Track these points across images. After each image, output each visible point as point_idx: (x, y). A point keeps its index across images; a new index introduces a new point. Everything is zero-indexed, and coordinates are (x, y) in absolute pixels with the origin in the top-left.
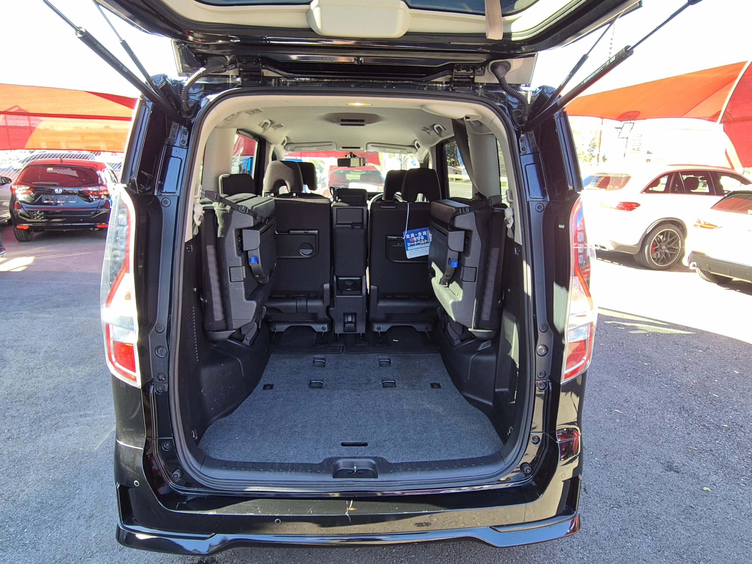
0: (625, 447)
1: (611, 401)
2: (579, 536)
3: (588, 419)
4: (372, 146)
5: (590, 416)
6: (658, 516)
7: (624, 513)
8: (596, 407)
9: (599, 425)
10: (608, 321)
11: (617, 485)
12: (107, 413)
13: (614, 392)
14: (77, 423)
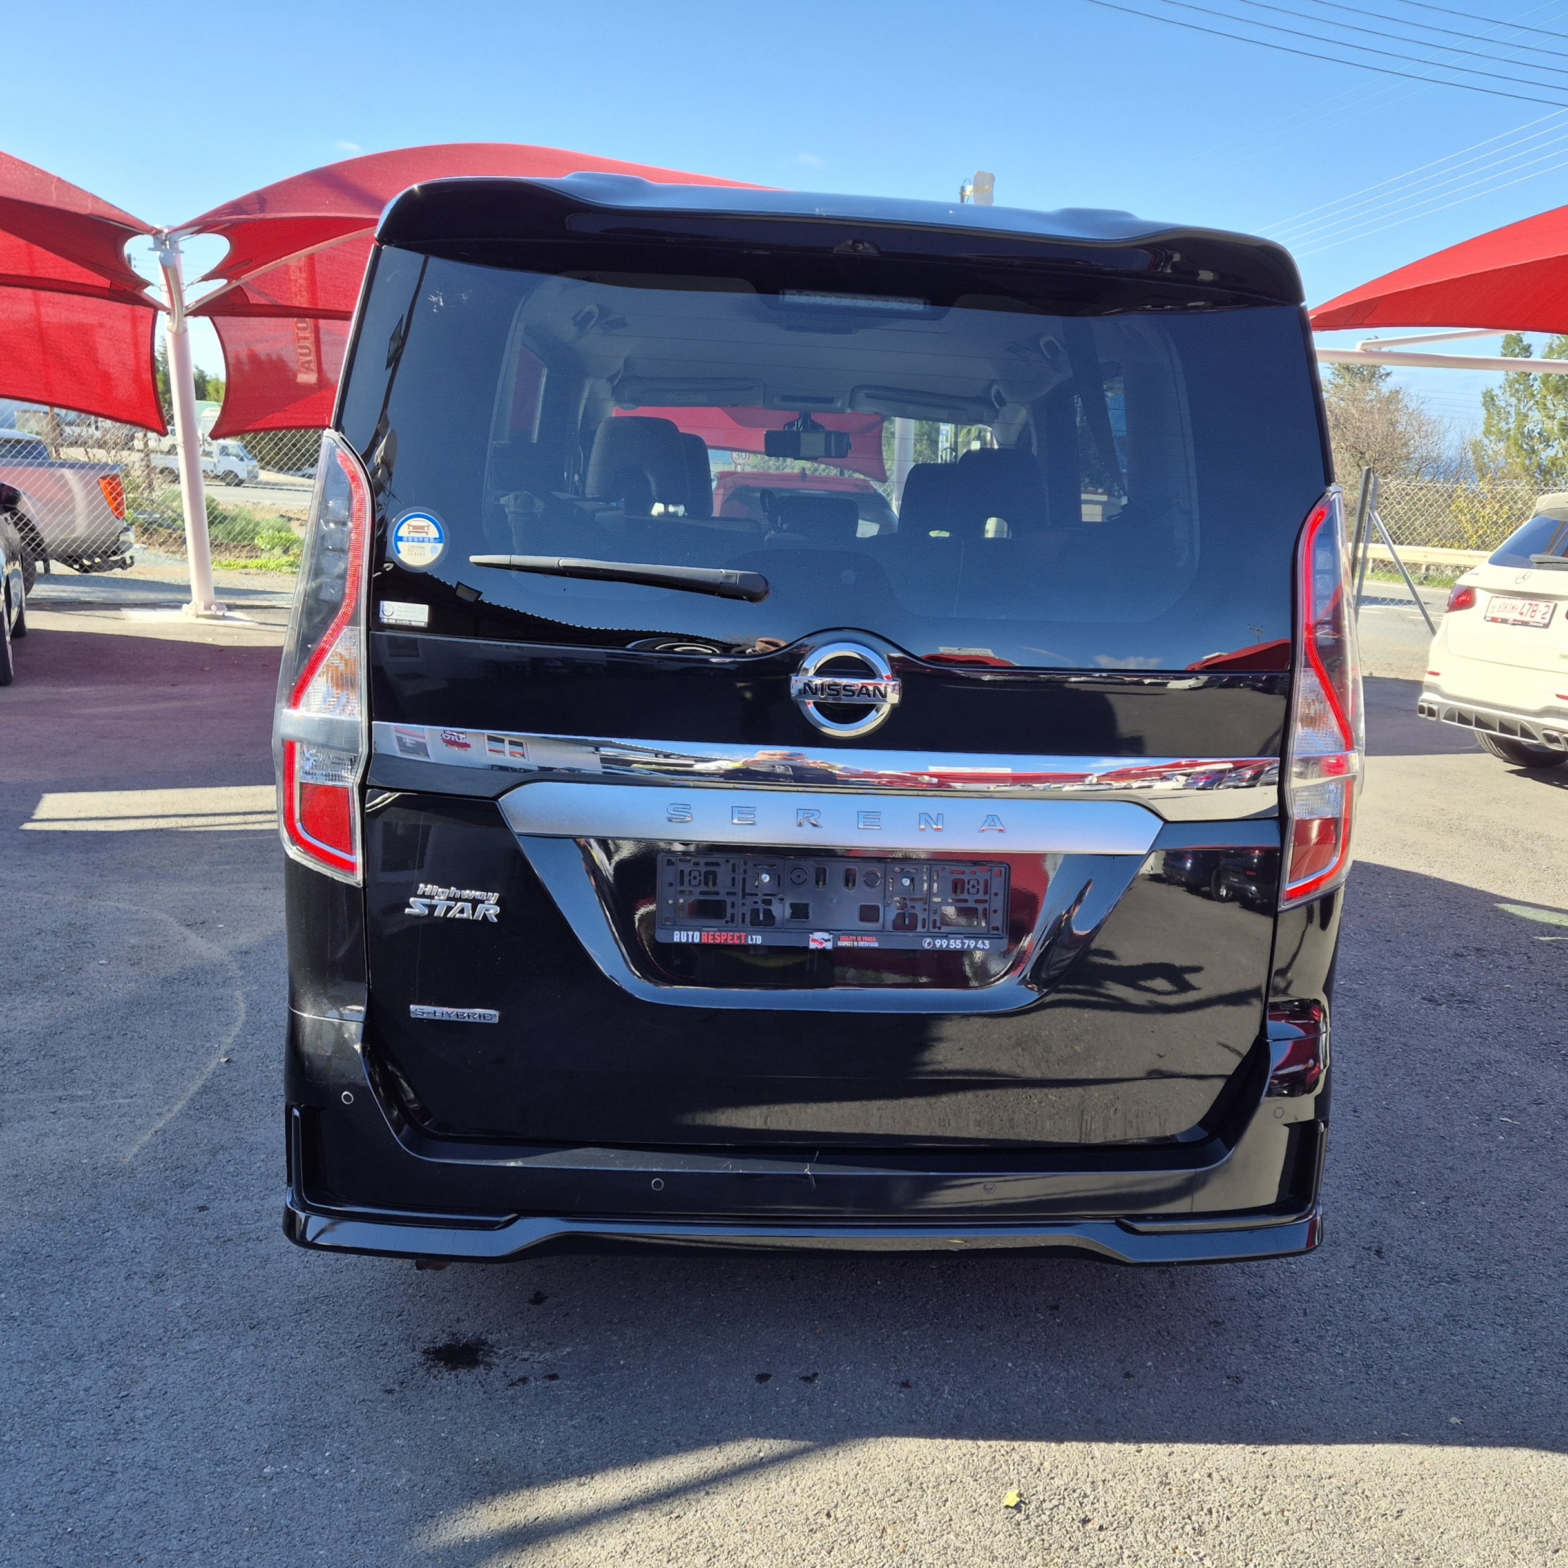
0: (1504, 1184)
1: (1495, 1101)
2: (1341, 1323)
3: (1423, 1133)
4: (869, 396)
5: (1431, 1126)
6: (1543, 1299)
7: (1463, 1291)
8: (1453, 1111)
9: (1449, 1144)
10: (1544, 936)
11: (1461, 1247)
12: (132, 1094)
13: (1509, 1083)
14: (54, 1113)
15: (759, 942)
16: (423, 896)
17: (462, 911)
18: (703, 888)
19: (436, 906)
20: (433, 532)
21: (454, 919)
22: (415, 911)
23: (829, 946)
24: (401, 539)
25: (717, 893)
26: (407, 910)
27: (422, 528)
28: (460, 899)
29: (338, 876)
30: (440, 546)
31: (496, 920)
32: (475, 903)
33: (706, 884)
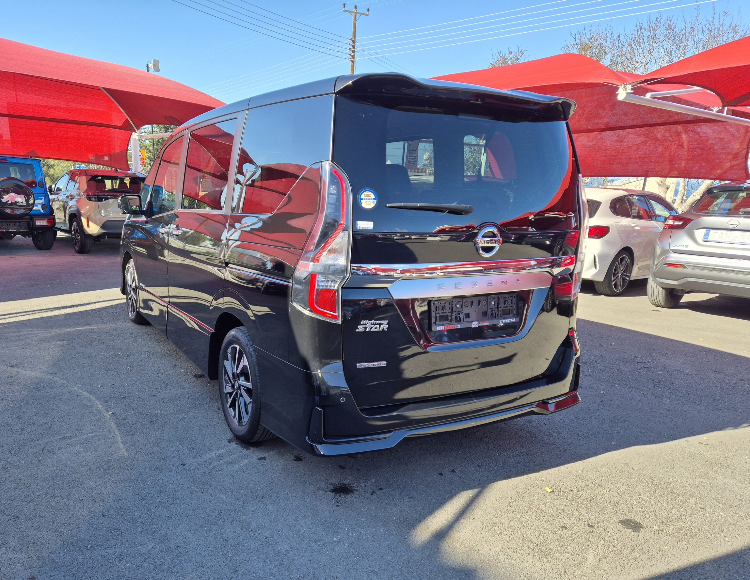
15: (460, 327)
16: (363, 324)
17: (376, 328)
18: (442, 311)
19: (367, 328)
20: (373, 196)
21: (373, 331)
22: (360, 330)
23: (477, 326)
24: (362, 199)
25: (446, 313)
26: (357, 330)
27: (369, 195)
28: (376, 324)
29: (333, 321)
30: (375, 201)
31: (387, 330)
32: (380, 324)
33: (443, 310)
